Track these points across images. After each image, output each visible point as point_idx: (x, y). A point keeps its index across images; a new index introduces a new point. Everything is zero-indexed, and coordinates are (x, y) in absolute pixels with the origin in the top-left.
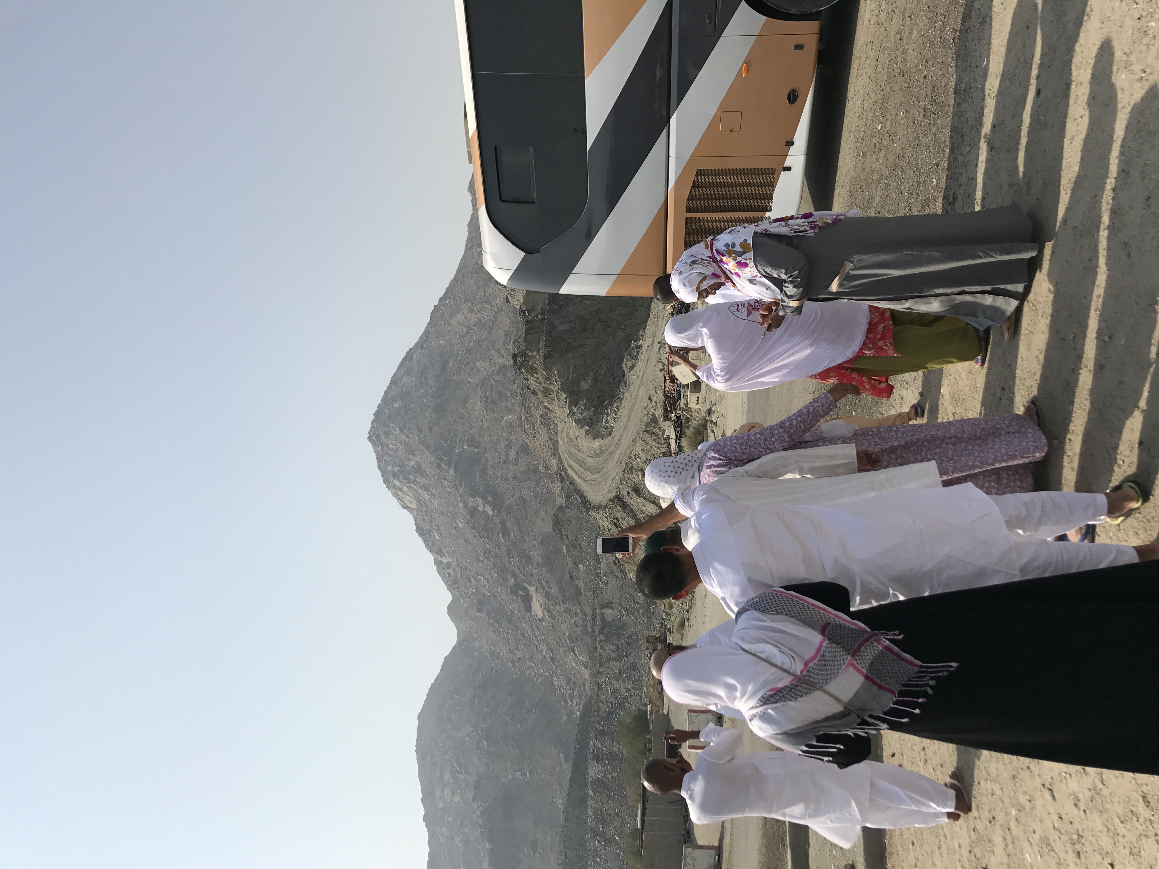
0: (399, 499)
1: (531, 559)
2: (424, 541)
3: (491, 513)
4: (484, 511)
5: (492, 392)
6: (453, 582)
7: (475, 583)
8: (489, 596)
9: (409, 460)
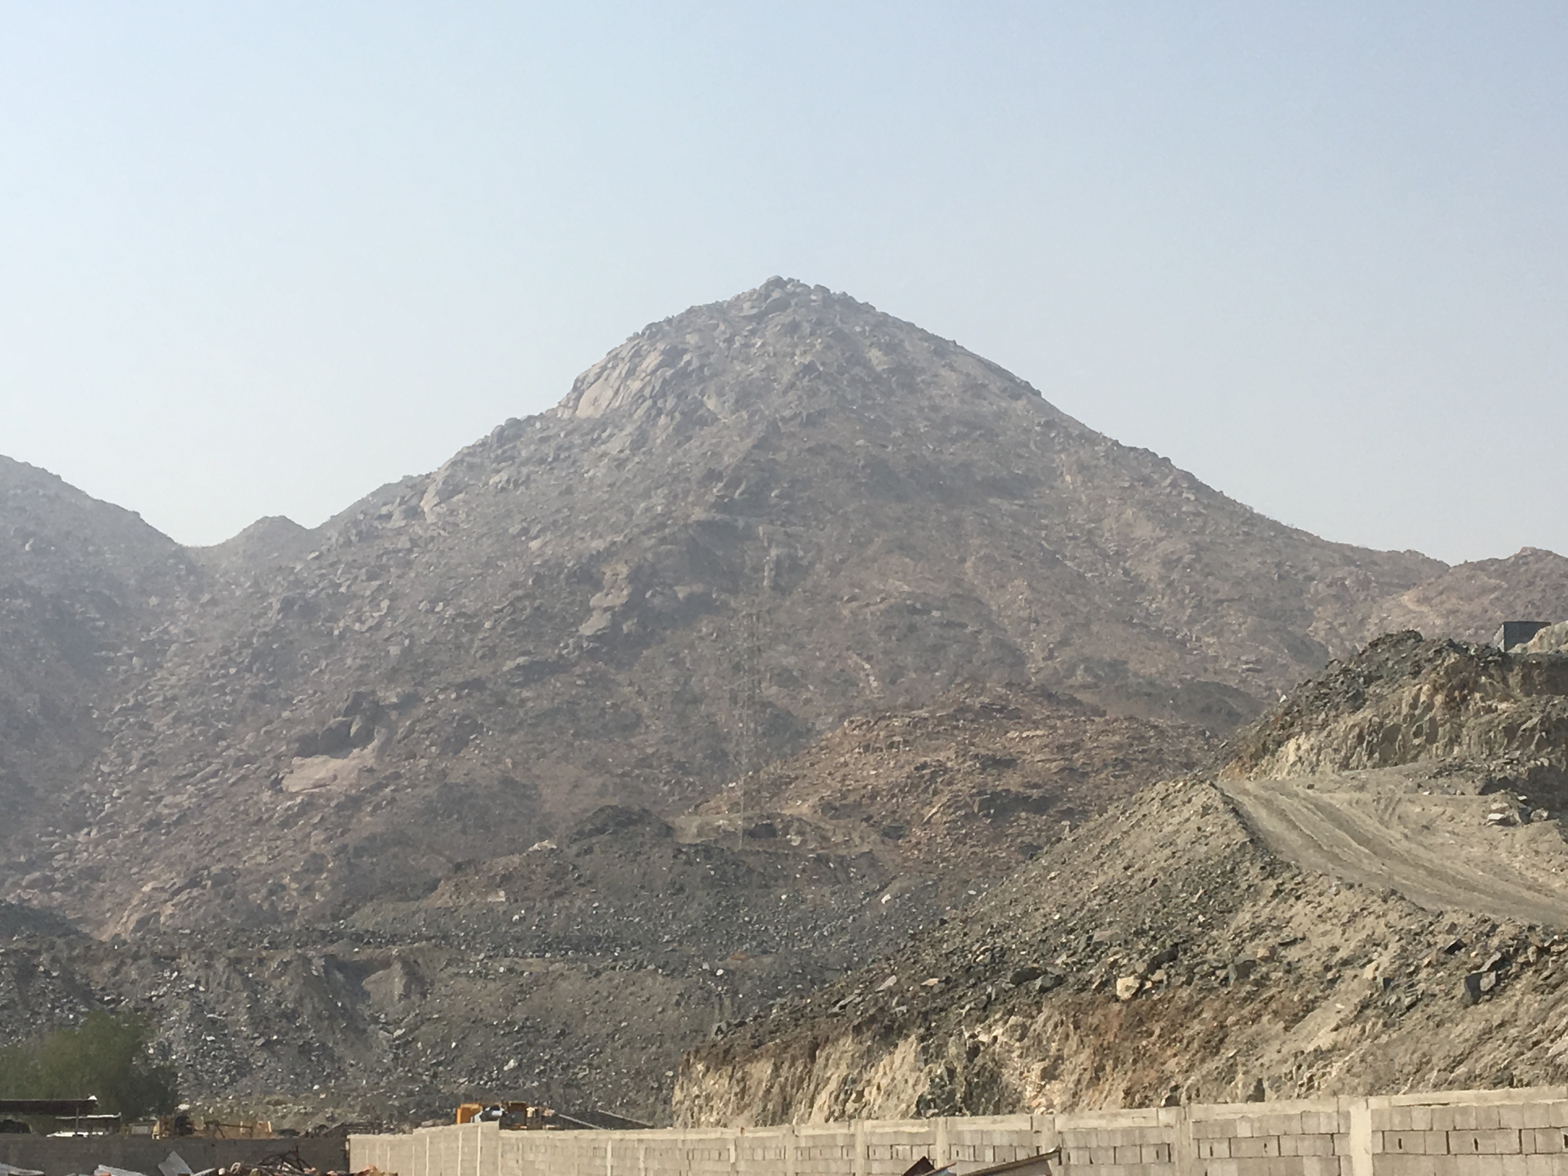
0: (604, 368)
1: (457, 752)
2: (483, 444)
3: (587, 629)
4: (589, 611)
5: (942, 626)
6: (363, 527)
7: (368, 593)
8: (330, 633)
9: (720, 394)
